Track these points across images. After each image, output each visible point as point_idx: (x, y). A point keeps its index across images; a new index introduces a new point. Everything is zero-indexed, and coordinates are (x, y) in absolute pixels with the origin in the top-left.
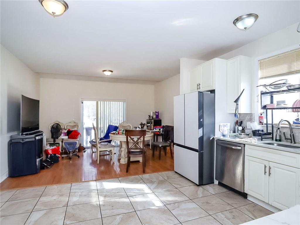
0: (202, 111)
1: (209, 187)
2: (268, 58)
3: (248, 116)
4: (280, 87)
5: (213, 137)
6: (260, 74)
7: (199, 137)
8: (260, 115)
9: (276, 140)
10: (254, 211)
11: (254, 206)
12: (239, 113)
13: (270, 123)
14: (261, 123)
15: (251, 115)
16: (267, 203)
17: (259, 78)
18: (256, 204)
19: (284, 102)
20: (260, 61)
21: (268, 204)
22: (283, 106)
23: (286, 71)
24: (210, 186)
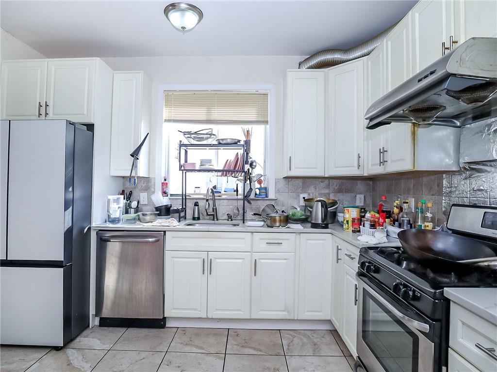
0: (71, 168)
1: (82, 339)
2: (179, 91)
3: (142, 182)
4: (201, 139)
5: (88, 227)
6: (166, 113)
7: (66, 229)
8: (163, 181)
9: (194, 219)
10: (191, 340)
11: (184, 332)
12: (138, 175)
13: (179, 193)
14: (165, 193)
15: (147, 179)
16: (205, 318)
17: (164, 121)
18: (183, 329)
19: (210, 161)
20: (168, 92)
21: (207, 319)
22: (207, 167)
23: (204, 118)
24: (85, 337)
